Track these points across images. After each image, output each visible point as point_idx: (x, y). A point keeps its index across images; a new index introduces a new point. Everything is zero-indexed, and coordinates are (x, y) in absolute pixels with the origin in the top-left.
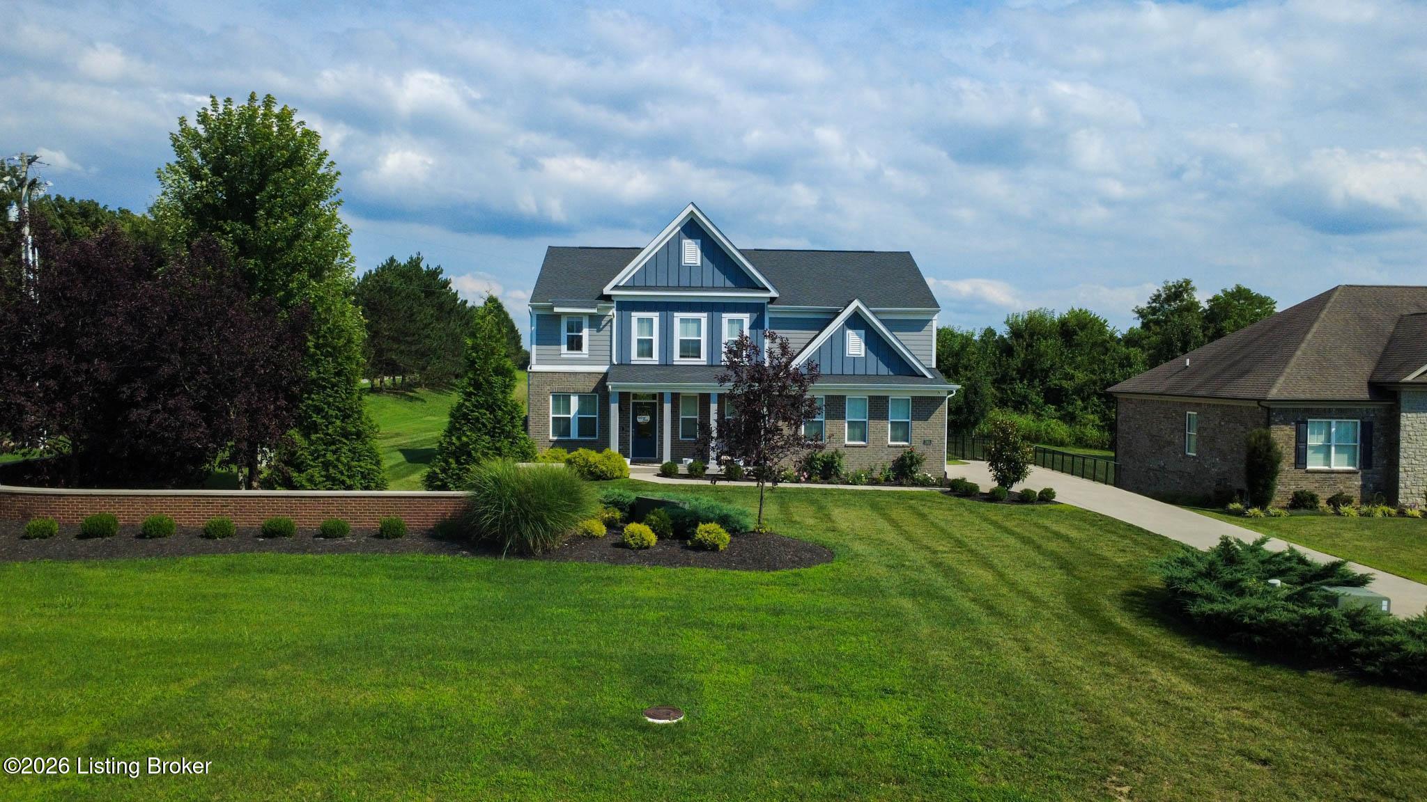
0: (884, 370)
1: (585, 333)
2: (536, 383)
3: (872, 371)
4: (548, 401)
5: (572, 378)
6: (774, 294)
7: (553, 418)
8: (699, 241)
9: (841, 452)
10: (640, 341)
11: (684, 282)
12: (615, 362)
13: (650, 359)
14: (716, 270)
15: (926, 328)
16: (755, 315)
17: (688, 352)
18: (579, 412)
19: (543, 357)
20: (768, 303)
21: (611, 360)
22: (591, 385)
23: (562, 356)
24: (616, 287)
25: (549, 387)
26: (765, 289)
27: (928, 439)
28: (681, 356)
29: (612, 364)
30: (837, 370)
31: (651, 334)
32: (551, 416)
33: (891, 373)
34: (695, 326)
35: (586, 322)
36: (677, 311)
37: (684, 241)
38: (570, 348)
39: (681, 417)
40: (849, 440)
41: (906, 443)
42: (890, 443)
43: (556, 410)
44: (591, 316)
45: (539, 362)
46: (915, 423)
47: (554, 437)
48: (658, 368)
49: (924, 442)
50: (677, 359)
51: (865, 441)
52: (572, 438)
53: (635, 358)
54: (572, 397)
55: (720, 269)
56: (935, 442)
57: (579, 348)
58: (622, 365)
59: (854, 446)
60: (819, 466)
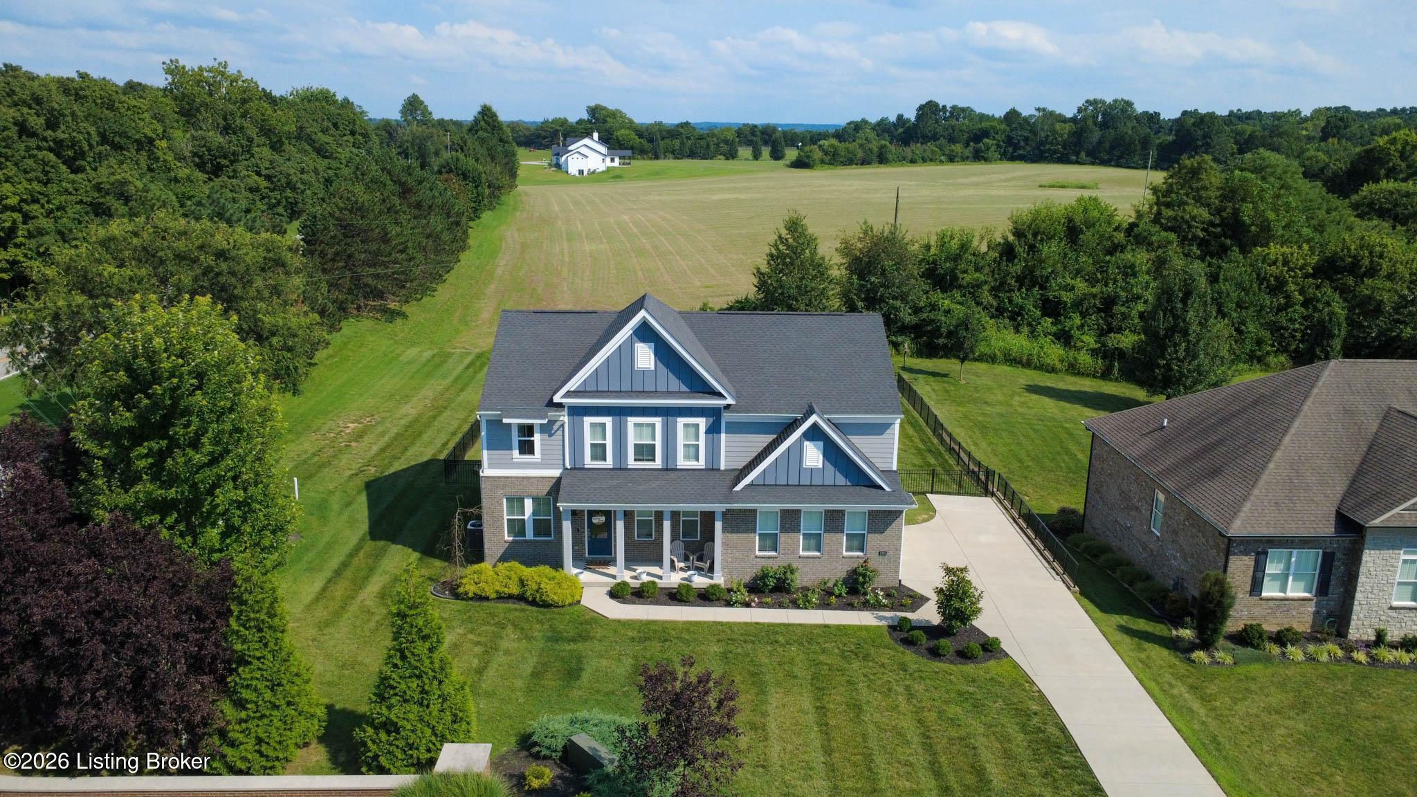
0: (841, 480)
1: (537, 438)
2: (488, 487)
3: (829, 481)
4: (501, 504)
5: (525, 482)
6: (730, 401)
7: (508, 520)
8: (652, 345)
9: (794, 566)
10: (593, 445)
11: (638, 387)
12: (568, 466)
13: (603, 463)
14: (671, 375)
15: (888, 431)
16: (711, 420)
17: (643, 455)
18: (534, 514)
19: (494, 462)
20: (724, 409)
21: (564, 464)
22: (544, 489)
23: (515, 460)
24: (568, 394)
25: (502, 491)
26: (720, 395)
27: (882, 550)
28: (635, 460)
29: (565, 468)
30: (793, 481)
31: (604, 439)
32: (506, 517)
33: (849, 484)
34: (650, 429)
35: (536, 429)
36: (631, 416)
37: (637, 345)
38: (522, 452)
39: (636, 518)
40: (803, 550)
41: (860, 554)
42: (845, 554)
43: (510, 511)
44: (541, 425)
45: (491, 466)
46: (870, 535)
47: (509, 538)
48: (612, 472)
49: (880, 553)
50: (631, 463)
51: (819, 551)
52: (527, 538)
53: (588, 462)
54: (526, 500)
55: (674, 374)
56: (890, 553)
57: (531, 452)
58: (575, 469)
59: (808, 558)
60: (771, 583)
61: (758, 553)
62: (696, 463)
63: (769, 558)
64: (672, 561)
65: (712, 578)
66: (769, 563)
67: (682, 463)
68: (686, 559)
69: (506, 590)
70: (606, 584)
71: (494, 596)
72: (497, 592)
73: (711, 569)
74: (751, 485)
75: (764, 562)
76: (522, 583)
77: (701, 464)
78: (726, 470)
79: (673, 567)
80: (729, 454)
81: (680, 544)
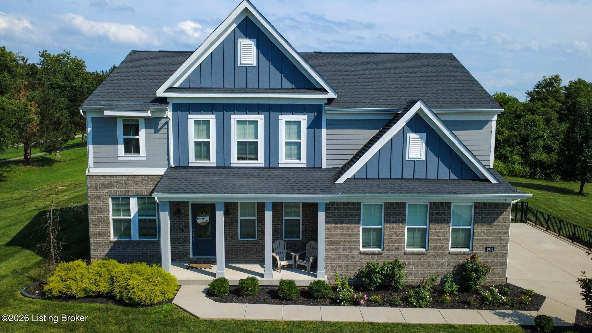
0: (445, 172)
1: (142, 135)
2: (94, 186)
3: (432, 175)
4: (106, 204)
5: (130, 181)
6: (331, 95)
7: (114, 220)
8: (255, 40)
9: (401, 261)
10: (197, 143)
11: (241, 84)
12: (172, 164)
13: (207, 161)
14: (273, 69)
15: (485, 128)
16: (313, 115)
17: (246, 154)
18: (139, 213)
19: (101, 160)
20: (326, 104)
21: (169, 163)
22: (148, 188)
23: (120, 159)
24: (170, 89)
25: (107, 190)
26: (323, 91)
27: (490, 246)
28: (239, 159)
29: (170, 167)
30: (396, 175)
31: (208, 136)
32: (111, 217)
33: (453, 176)
34: (253, 127)
35: (142, 124)
36: (234, 113)
37: (239, 41)
38: (127, 150)
39: (240, 218)
40: (409, 246)
41: (466, 250)
42: (451, 250)
43: (116, 211)
44: (146, 118)
45: (97, 165)
46: (477, 229)
47: (113, 238)
48: (215, 170)
49: (487, 249)
50: (235, 161)
51: (424, 247)
52: (133, 238)
53: (193, 160)
54: (132, 200)
55: (277, 68)
56: (497, 249)
57: (137, 150)
58: (179, 167)
59: (414, 254)
60: (378, 279)
61: (362, 249)
62: (298, 161)
63: (373, 254)
64: (274, 260)
65: (315, 276)
66: (375, 259)
67: (284, 161)
68: (289, 258)
69: (94, 288)
70: (204, 282)
71: (82, 294)
72: (85, 290)
73: (314, 267)
74: (354, 179)
75: (367, 259)
76: (112, 280)
77: (303, 162)
78: (327, 169)
79: (275, 266)
80: (331, 152)
81: (282, 243)
